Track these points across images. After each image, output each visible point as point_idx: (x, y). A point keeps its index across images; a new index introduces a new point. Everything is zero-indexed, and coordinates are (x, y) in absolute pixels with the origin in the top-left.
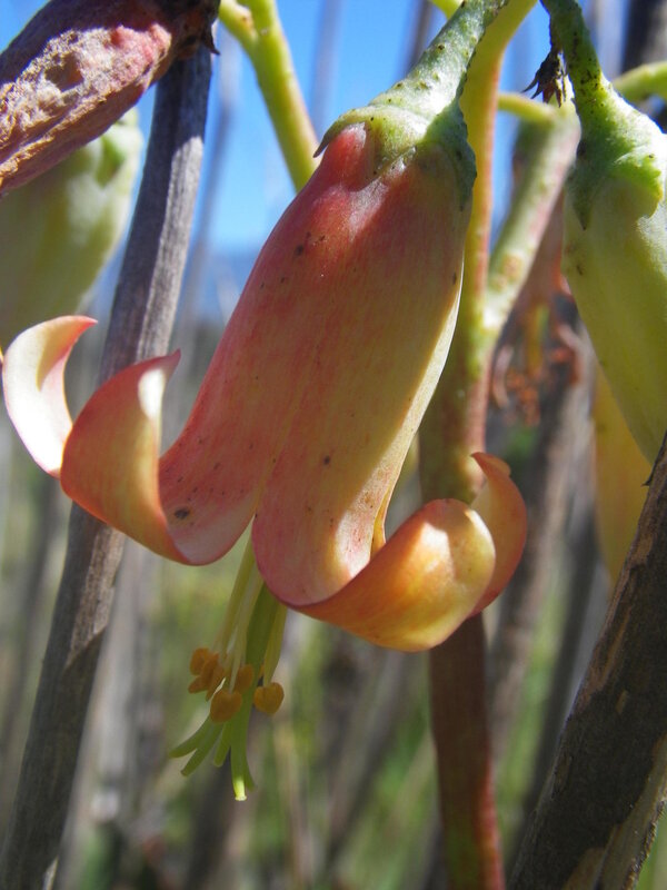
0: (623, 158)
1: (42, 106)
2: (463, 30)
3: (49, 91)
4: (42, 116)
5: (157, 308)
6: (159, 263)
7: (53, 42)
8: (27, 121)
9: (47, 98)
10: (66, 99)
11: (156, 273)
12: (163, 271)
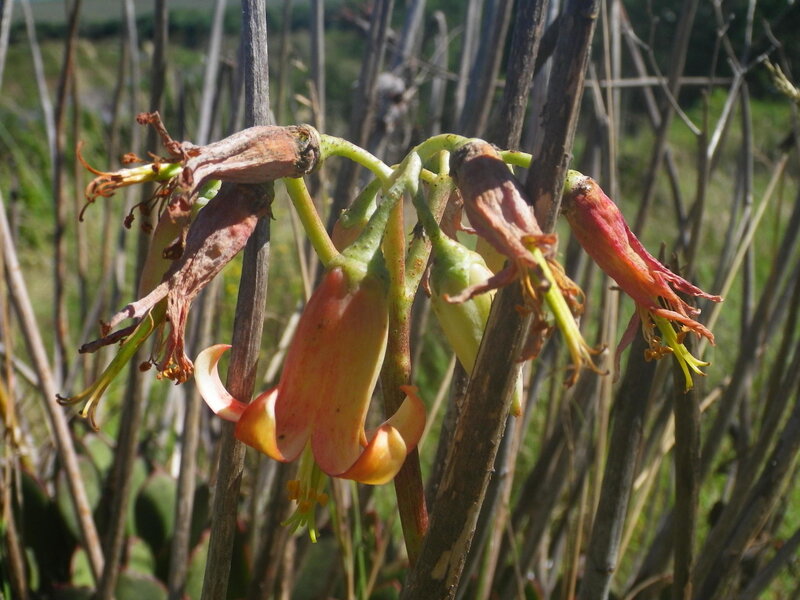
0: (451, 268)
1: (205, 268)
2: (380, 219)
3: (207, 261)
4: (205, 272)
5: (255, 328)
6: (255, 309)
7: (207, 240)
8: (200, 276)
9: (207, 264)
10: (215, 263)
11: (253, 313)
12: (257, 312)
